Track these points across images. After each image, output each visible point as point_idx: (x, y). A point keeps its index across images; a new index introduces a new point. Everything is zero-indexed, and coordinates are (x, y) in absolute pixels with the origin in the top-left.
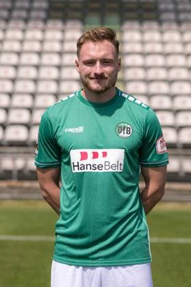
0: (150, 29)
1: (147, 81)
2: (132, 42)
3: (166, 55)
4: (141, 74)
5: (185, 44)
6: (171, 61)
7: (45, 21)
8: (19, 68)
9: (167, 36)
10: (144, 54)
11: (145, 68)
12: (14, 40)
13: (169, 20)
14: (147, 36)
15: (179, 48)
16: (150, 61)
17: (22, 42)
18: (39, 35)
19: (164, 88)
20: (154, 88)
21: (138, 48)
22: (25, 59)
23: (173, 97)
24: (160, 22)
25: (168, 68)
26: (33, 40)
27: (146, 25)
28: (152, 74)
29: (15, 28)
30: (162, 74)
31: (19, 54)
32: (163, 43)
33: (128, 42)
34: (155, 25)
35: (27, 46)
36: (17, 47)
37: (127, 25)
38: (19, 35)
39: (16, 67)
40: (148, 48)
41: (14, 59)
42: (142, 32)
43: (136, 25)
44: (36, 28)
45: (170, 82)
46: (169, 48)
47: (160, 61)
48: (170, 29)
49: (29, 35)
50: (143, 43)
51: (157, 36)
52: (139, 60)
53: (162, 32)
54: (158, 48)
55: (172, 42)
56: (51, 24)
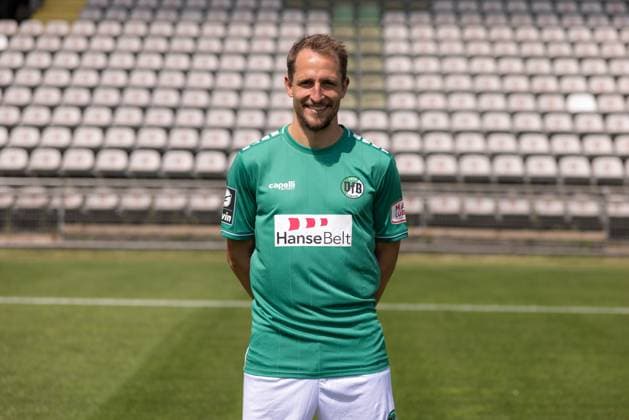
0: (420, 23)
1: (417, 93)
2: (396, 39)
3: (441, 57)
4: (408, 83)
5: (465, 42)
6: (448, 65)
7: (280, 12)
8: (247, 75)
9: (443, 32)
10: (412, 57)
11: (414, 75)
12: (239, 37)
13: (444, 11)
14: (416, 32)
15: (458, 48)
16: (420, 65)
17: (249, 39)
18: (271, 31)
19: (439, 101)
20: (425, 101)
21: (404, 48)
22: (254, 63)
23: (450, 113)
24: (433, 13)
25: (444, 75)
26: (265, 37)
27: (414, 17)
28: (422, 83)
29: (241, 22)
30: (436, 83)
31: (246, 56)
32: (437, 41)
33: (390, 41)
34: (426, 17)
35: (257, 46)
36: (242, 46)
37: (389, 17)
38: (245, 30)
39: (243, 73)
40: (418, 48)
41: (239, 63)
42: (409, 26)
43: (401, 17)
44: (267, 22)
45: (447, 94)
46: (445, 48)
47: (433, 65)
48: (446, 23)
49: (260, 30)
50: (410, 41)
51: (428, 32)
52: (404, 65)
53: (435, 27)
54: (431, 48)
55: (449, 40)
56: (287, 16)
